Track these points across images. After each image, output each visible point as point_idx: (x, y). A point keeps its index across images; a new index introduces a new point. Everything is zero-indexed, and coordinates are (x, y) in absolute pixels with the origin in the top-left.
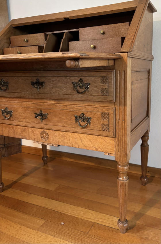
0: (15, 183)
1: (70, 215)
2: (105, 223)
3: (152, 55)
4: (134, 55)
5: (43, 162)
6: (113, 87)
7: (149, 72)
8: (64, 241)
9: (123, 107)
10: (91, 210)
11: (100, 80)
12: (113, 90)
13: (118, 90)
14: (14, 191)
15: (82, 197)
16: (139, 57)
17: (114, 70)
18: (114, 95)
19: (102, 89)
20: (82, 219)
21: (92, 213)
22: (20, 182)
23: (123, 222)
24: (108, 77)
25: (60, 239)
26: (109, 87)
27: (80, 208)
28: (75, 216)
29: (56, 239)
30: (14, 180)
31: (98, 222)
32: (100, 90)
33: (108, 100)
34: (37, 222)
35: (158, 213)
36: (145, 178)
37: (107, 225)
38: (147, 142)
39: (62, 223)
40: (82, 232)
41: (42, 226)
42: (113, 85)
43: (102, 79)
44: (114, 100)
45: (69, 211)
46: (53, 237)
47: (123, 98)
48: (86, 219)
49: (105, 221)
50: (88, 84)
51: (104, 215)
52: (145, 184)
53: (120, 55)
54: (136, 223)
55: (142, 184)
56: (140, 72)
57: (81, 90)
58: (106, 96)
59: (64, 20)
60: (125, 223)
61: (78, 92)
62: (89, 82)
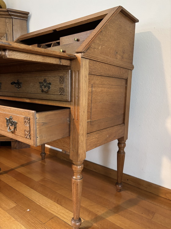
0: (12, 170)
1: (39, 204)
2: (65, 218)
3: (133, 64)
4: (92, 57)
5: (41, 157)
6: (69, 87)
7: (126, 80)
8: (21, 225)
9: (77, 107)
10: (59, 204)
11: (58, 80)
12: (69, 90)
13: (74, 90)
14: (7, 176)
15: (57, 192)
16: (103, 61)
17: (70, 70)
18: (69, 94)
19: (60, 88)
20: (46, 210)
21: (57, 207)
22: (16, 170)
23: (75, 221)
24: (65, 77)
25: (18, 223)
26: (65, 86)
27: (50, 201)
28: (42, 206)
29: (16, 222)
30: (12, 168)
31: (59, 216)
32: (58, 90)
33: (64, 99)
34: (10, 204)
35: (119, 221)
36: (120, 185)
37: (65, 220)
38: (123, 150)
39: (28, 210)
40: (40, 221)
41: (12, 209)
42: (69, 85)
43: (60, 79)
44: (69, 99)
45: (39, 201)
46: (15, 220)
47: (77, 98)
48: (49, 211)
49: (65, 216)
50: (50, 84)
51: (68, 211)
52: (120, 190)
53: (75, 55)
54: (92, 225)
55: (117, 191)
56: (109, 77)
57: (45, 89)
58: (63, 96)
59: (52, 32)
60: (77, 222)
61: (42, 91)
62: (50, 82)
